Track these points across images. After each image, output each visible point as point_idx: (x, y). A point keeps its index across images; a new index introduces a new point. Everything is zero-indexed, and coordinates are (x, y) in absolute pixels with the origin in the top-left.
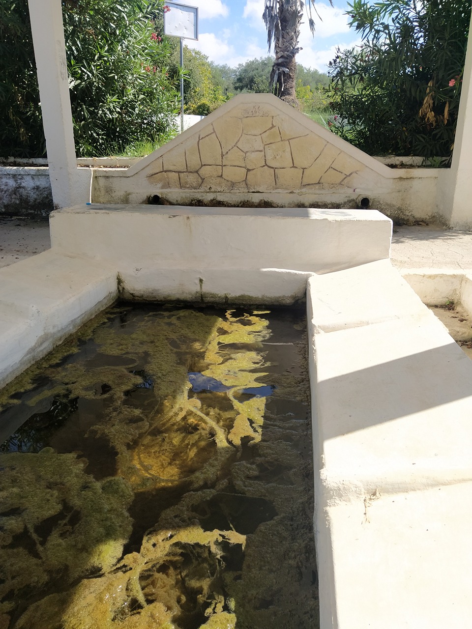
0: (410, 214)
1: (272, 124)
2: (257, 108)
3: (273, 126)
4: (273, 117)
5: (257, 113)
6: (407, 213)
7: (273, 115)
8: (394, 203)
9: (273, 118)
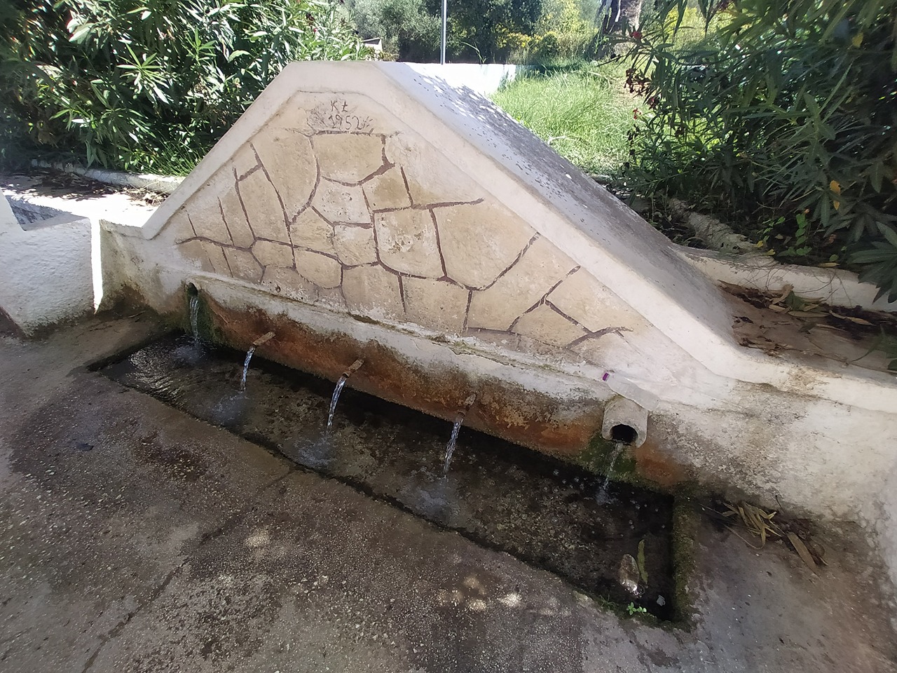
0: (768, 486)
1: (385, 159)
2: (340, 105)
3: (387, 166)
4: (384, 138)
5: (344, 122)
6: (759, 480)
7: (384, 133)
8: (724, 442)
9: (384, 142)
